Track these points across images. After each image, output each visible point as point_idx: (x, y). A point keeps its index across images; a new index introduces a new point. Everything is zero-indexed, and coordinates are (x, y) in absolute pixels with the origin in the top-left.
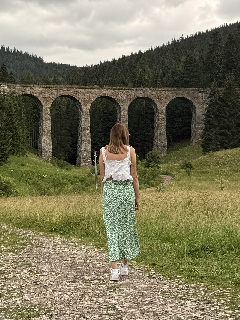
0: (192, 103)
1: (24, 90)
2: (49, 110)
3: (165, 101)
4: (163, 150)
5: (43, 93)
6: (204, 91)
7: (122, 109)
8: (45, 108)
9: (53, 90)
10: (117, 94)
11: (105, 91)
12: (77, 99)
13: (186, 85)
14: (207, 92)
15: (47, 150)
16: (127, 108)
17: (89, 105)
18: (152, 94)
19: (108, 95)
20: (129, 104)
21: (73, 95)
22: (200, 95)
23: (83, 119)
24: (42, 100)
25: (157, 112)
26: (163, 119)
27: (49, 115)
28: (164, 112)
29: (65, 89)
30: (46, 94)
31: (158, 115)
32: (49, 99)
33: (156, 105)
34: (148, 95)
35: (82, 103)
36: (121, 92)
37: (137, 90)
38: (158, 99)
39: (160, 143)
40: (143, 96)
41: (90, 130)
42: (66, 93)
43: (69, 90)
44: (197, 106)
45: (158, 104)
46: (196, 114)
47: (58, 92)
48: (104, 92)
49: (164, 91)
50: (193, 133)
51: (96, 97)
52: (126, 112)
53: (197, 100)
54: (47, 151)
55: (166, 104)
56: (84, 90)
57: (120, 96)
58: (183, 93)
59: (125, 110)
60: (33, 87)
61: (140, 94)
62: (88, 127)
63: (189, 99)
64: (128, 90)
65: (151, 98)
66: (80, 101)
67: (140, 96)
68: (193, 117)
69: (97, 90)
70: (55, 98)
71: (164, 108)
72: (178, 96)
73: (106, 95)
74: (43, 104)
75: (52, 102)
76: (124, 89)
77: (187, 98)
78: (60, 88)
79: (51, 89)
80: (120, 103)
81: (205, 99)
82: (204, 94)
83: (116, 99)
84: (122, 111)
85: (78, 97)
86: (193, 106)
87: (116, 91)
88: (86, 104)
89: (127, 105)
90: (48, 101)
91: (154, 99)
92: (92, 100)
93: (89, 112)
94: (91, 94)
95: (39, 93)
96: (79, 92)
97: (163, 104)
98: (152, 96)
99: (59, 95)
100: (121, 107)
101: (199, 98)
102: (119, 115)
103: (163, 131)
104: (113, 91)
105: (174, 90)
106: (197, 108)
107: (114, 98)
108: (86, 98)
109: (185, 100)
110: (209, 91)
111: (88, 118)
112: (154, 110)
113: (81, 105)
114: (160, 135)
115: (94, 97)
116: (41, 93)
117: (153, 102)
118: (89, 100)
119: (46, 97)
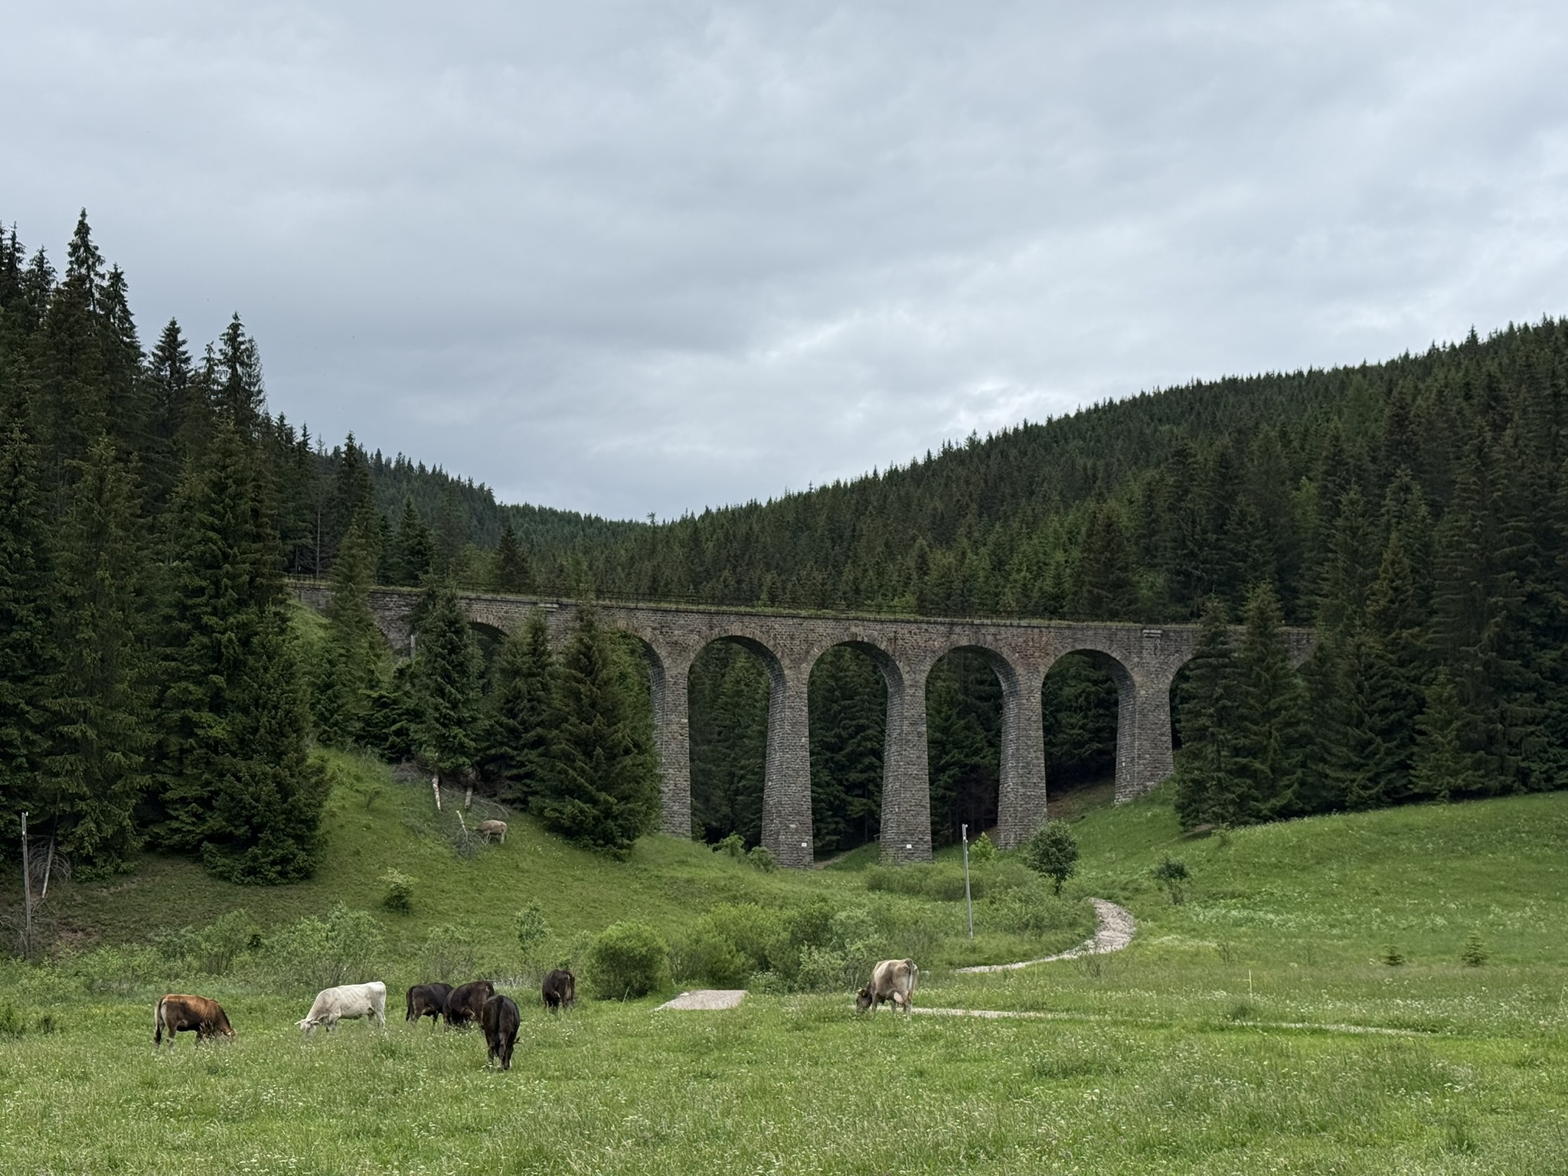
0: (1123, 668)
1: (607, 618)
2: (683, 683)
3: (1040, 660)
4: (1035, 814)
5: (664, 630)
6: (1159, 632)
7: (907, 683)
8: (671, 677)
9: (698, 622)
10: (893, 634)
11: (856, 626)
12: (771, 649)
13: (1097, 610)
14: (1168, 636)
15: (675, 808)
16: (922, 678)
17: (806, 668)
18: (998, 637)
19: (866, 639)
20: (927, 667)
21: (759, 636)
22: (1147, 643)
23: (787, 713)
24: (662, 652)
25: (1014, 693)
26: (1034, 718)
27: (684, 699)
28: (1038, 695)
29: (732, 618)
30: (676, 632)
31: (1020, 706)
32: (685, 649)
33: (1009, 673)
34: (988, 641)
35: (786, 662)
36: (903, 630)
37: (952, 624)
38: (1017, 655)
39: (1024, 794)
40: (973, 643)
41: (807, 746)
42: (736, 629)
43: (746, 619)
44: (1137, 678)
45: (1020, 670)
46: (1135, 704)
47: (711, 628)
48: (853, 629)
49: (1036, 631)
50: (1122, 760)
51: (827, 643)
52: (921, 693)
53: (1136, 660)
54: (675, 813)
55: (1043, 670)
56: (791, 622)
57: (900, 642)
58: (1095, 636)
59: (915, 685)
60: (636, 608)
61: (962, 637)
62: (803, 740)
63: (1114, 655)
64: (928, 623)
65: (998, 651)
66: (779, 655)
67: (964, 642)
68: (1125, 711)
69: (831, 623)
70: (703, 644)
71: (1038, 683)
72: (1079, 647)
73: (859, 639)
74: (666, 663)
75: (692, 656)
76: (916, 622)
77: (1109, 652)
78: (717, 613)
79: (691, 617)
80: (900, 665)
81: (1163, 657)
82: (1159, 641)
83: (890, 653)
84: (910, 691)
85: (772, 642)
86: (1125, 676)
87: (890, 629)
88: (796, 663)
89: (924, 671)
90: (680, 655)
91: (1006, 653)
92: (816, 652)
93: (805, 690)
94: (811, 637)
95: (654, 629)
96: (777, 626)
97: (1034, 669)
98: (1001, 644)
99: (714, 637)
100: (905, 676)
101: (1145, 653)
102: (896, 700)
103: (1033, 755)
104: (879, 627)
105: (1069, 627)
106: (1137, 685)
107: (883, 647)
108: (798, 647)
109: (1097, 659)
110: (1175, 632)
111: (802, 711)
112: (1004, 686)
113: (781, 669)
114: (1024, 768)
115: (824, 643)
116: (661, 628)
117: (1003, 663)
118: (808, 652)
119: (676, 643)
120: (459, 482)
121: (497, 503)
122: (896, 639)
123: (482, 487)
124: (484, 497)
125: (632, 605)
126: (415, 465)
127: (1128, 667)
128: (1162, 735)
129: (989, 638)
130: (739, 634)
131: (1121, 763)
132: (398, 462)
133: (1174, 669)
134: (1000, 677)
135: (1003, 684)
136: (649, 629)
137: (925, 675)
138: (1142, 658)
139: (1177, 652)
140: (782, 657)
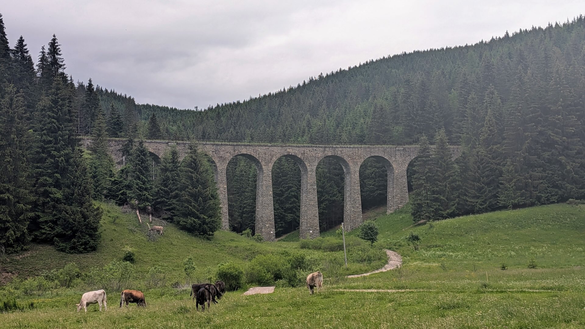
0: (389, 162)
2: (224, 172)
3: (358, 160)
4: (358, 218)
5: (217, 152)
6: (402, 148)
7: (309, 170)
8: (220, 170)
9: (229, 148)
10: (303, 152)
12: (257, 158)
13: (378, 141)
14: (405, 150)
15: (223, 220)
16: (314, 168)
17: (271, 165)
18: (342, 152)
19: (293, 154)
21: (253, 154)
22: (397, 153)
23: (264, 182)
24: (216, 161)
25: (349, 173)
26: (357, 182)
27: (225, 178)
28: (358, 174)
29: (242, 147)
30: (221, 153)
31: (351, 177)
32: (225, 159)
33: (347, 165)
34: (339, 154)
35: (263, 163)
36: (307, 150)
37: (325, 147)
38: (350, 158)
39: (354, 211)
40: (333, 154)
41: (272, 195)
42: (244, 151)
43: (248, 147)
44: (394, 166)
45: (351, 164)
46: (394, 176)
47: (235, 151)
48: (288, 150)
49: (357, 149)
50: (389, 197)
51: (278, 156)
52: (314, 174)
53: (394, 159)
55: (360, 164)
56: (264, 148)
57: (306, 154)
58: (378, 151)
59: (312, 171)
60: (206, 144)
61: (329, 152)
62: (270, 192)
63: (386, 158)
64: (316, 147)
65: (342, 157)
66: (260, 161)
67: (330, 154)
68: (389, 179)
69: (280, 148)
70: (232, 157)
71: (358, 169)
72: (373, 155)
73: (290, 154)
74: (218, 165)
75: (228, 162)
76: (311, 147)
77: (384, 156)
78: (237, 145)
79: (227, 147)
80: (306, 163)
81: (404, 158)
82: (402, 152)
83: (302, 158)
84: (310, 173)
85: (258, 156)
86: (390, 165)
87: (302, 150)
88: (267, 164)
89: (315, 165)
90: (223, 161)
91: (345, 158)
92: (275, 159)
93: (271, 174)
94: (273, 153)
95: (213, 152)
96: (259, 150)
97: (355, 163)
98: (344, 154)
99: (236, 154)
100: (308, 167)
102: (305, 177)
103: (357, 196)
104: (298, 149)
105: (369, 148)
106: (395, 168)
107: (299, 157)
108: (268, 157)
109: (379, 159)
110: (408, 148)
111: (269, 181)
112: (345, 170)
113: (261, 166)
114: (353, 201)
115: (277, 156)
116: (216, 151)
117: (344, 161)
118: (271, 159)
119: (221, 157)
120: (121, 96)
121: (136, 103)
122: (304, 153)
123: (130, 97)
124: (130, 101)
125: (205, 143)
126: (104, 89)
127: (391, 162)
128: (404, 187)
129: (339, 152)
130: (245, 153)
131: (389, 198)
132: (97, 88)
133: (408, 162)
134: (343, 167)
135: (344, 170)
136: (211, 152)
137: (316, 167)
138: (396, 158)
139: (409, 156)
140: (262, 161)
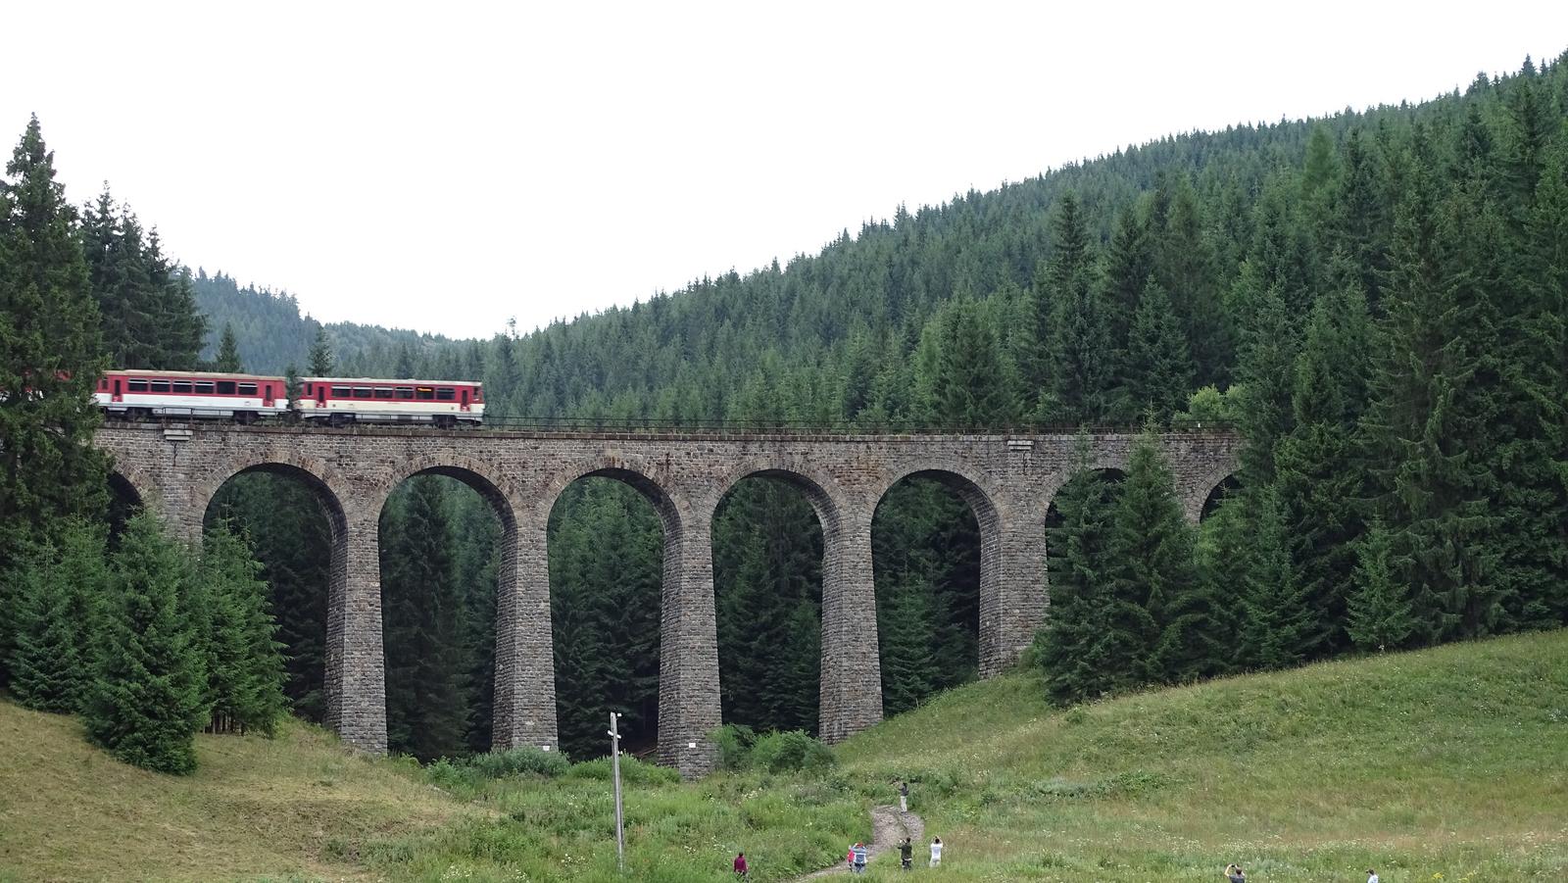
0: (981, 495)
1: (262, 449)
2: (372, 532)
3: (867, 486)
4: (865, 696)
5: (344, 461)
6: (1029, 443)
7: (685, 523)
8: (355, 526)
9: (390, 446)
10: (663, 459)
11: (613, 448)
12: (494, 482)
14: (1041, 449)
15: (363, 705)
16: (706, 515)
17: (545, 507)
18: (810, 457)
19: (627, 466)
20: (712, 500)
21: (478, 467)
22: (1011, 458)
23: (520, 569)
24: (340, 491)
25: (835, 532)
26: (862, 565)
27: (374, 556)
28: (867, 534)
29: (439, 442)
30: (360, 464)
31: (843, 550)
32: (374, 485)
33: (828, 508)
34: (797, 464)
35: (515, 501)
36: (679, 451)
37: (746, 442)
38: (836, 480)
39: (851, 669)
40: (775, 467)
41: (548, 614)
42: (444, 458)
43: (459, 442)
44: (1001, 506)
45: (840, 500)
46: (999, 541)
47: (410, 457)
48: (609, 453)
49: (863, 446)
51: (573, 473)
52: (705, 536)
53: (1000, 481)
54: (363, 711)
55: (873, 500)
56: (521, 444)
57: (674, 468)
58: (942, 453)
59: (697, 526)
61: (762, 459)
62: (545, 605)
63: (968, 477)
64: (712, 440)
65: (810, 475)
66: (505, 491)
67: (763, 465)
68: (986, 552)
69: (578, 445)
70: (399, 478)
71: (866, 517)
72: (921, 467)
73: (618, 466)
74: (347, 507)
75: (384, 495)
76: (696, 439)
77: (961, 473)
78: (418, 434)
79: (381, 440)
80: (676, 499)
81: (1035, 477)
82: (1028, 456)
83: (661, 481)
84: (688, 534)
85: (496, 474)
86: (986, 506)
87: (660, 449)
88: (530, 503)
89: (710, 507)
90: (366, 495)
91: (821, 479)
92: (559, 485)
93: (544, 537)
94: (551, 463)
95: (329, 460)
96: (502, 451)
97: (859, 499)
98: (814, 466)
99: (414, 469)
100: (682, 514)
101: (1011, 472)
102: (673, 548)
103: (862, 615)
104: (645, 447)
105: (908, 441)
106: (1001, 515)
107: (651, 475)
108: (534, 479)
109: (951, 484)
110: (1050, 444)
111: (538, 564)
112: (824, 524)
113: (509, 511)
114: (849, 632)
116: (340, 459)
117: (818, 492)
118: (546, 486)
119: (360, 479)
122: (668, 463)
127: (988, 491)
128: (1034, 582)
129: (798, 459)
130: (450, 463)
131: (984, 623)
133: (1051, 493)
134: (819, 513)
135: (822, 521)
136: (323, 461)
137: (710, 511)
138: (1005, 479)
139: (1054, 469)
140: (511, 492)
